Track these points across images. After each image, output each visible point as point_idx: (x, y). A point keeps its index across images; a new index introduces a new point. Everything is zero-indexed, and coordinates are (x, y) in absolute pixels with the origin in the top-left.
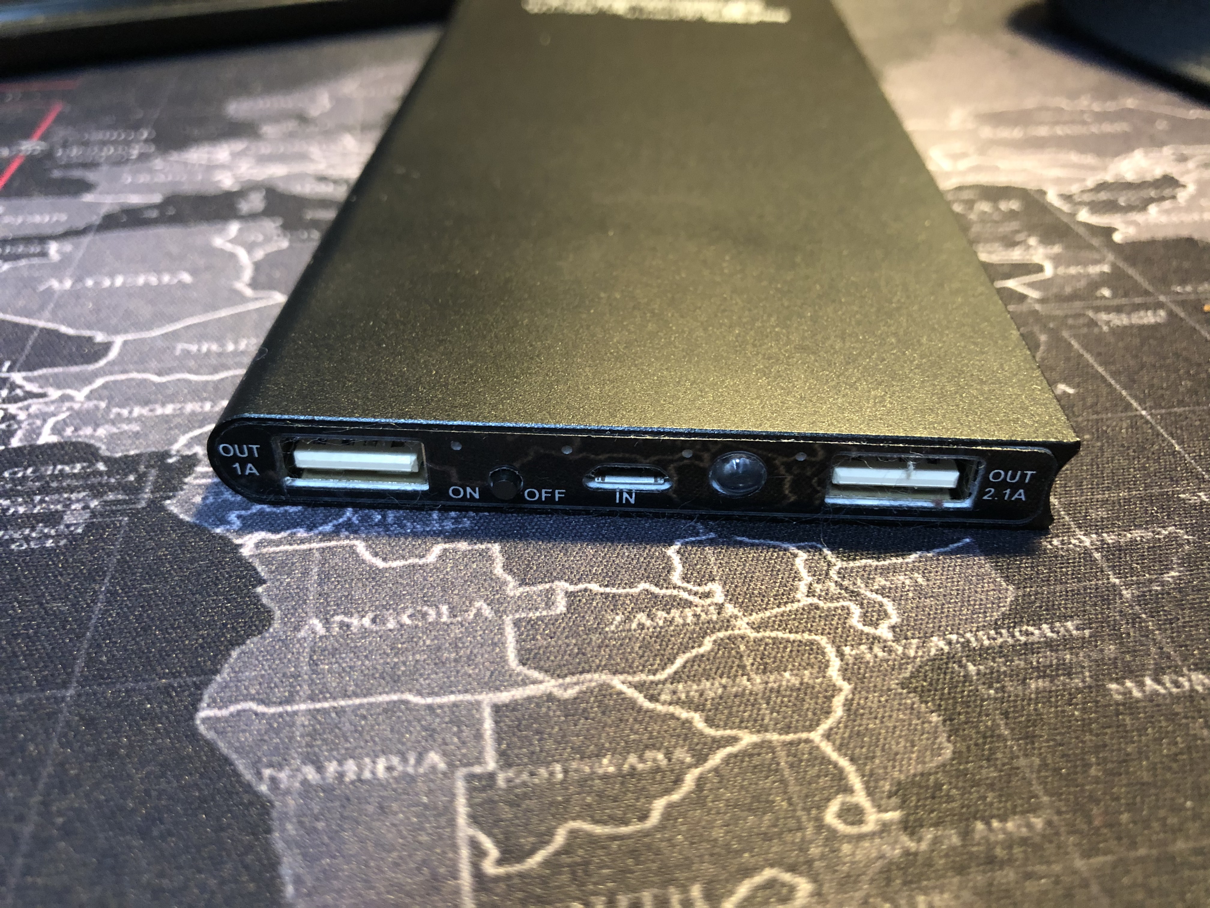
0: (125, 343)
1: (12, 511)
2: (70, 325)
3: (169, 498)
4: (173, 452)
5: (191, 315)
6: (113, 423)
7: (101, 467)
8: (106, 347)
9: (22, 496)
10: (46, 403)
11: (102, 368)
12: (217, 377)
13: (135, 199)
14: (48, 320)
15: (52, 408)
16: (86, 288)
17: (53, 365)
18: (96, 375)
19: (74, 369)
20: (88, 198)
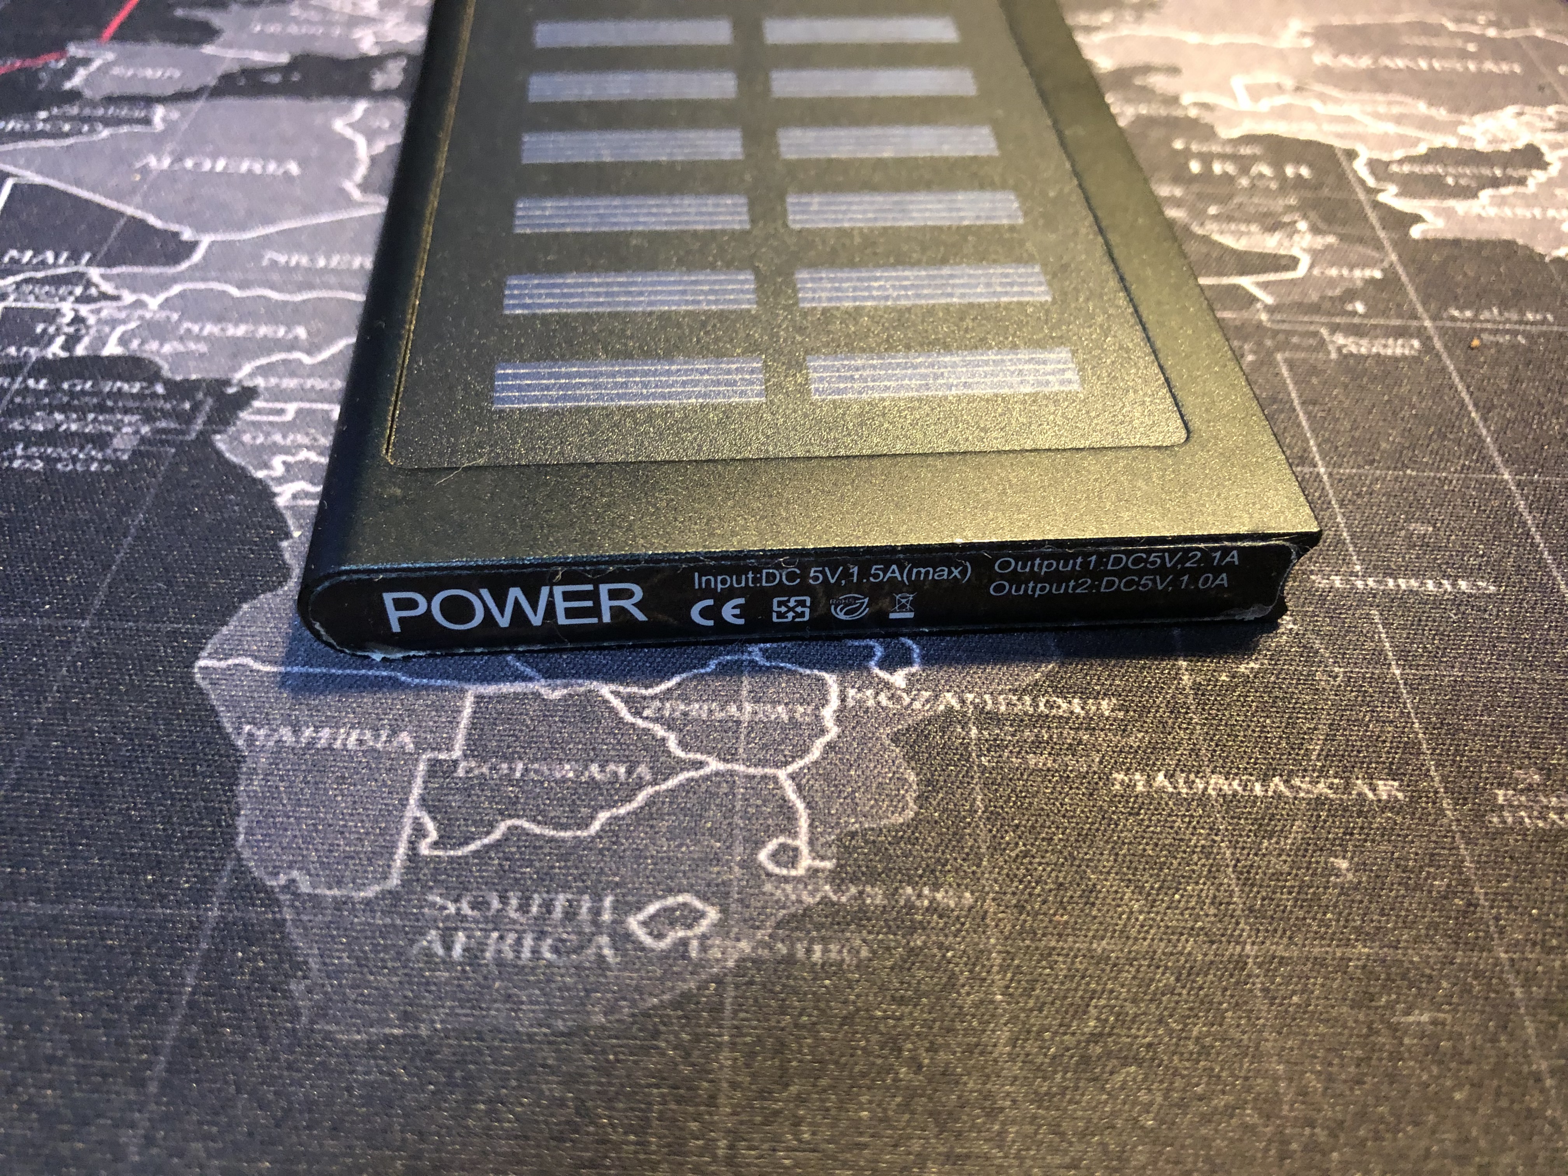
0: (213, 244)
1: (64, 427)
2: (159, 217)
3: (219, 432)
4: (235, 381)
5: (289, 218)
6: (181, 339)
7: (160, 389)
8: (192, 246)
9: (76, 411)
10: (119, 309)
11: (182, 272)
12: (299, 297)
13: (259, 57)
14: (137, 207)
15: (123, 315)
16: (185, 169)
17: (133, 263)
18: (175, 279)
19: (154, 270)
20: (208, 49)
